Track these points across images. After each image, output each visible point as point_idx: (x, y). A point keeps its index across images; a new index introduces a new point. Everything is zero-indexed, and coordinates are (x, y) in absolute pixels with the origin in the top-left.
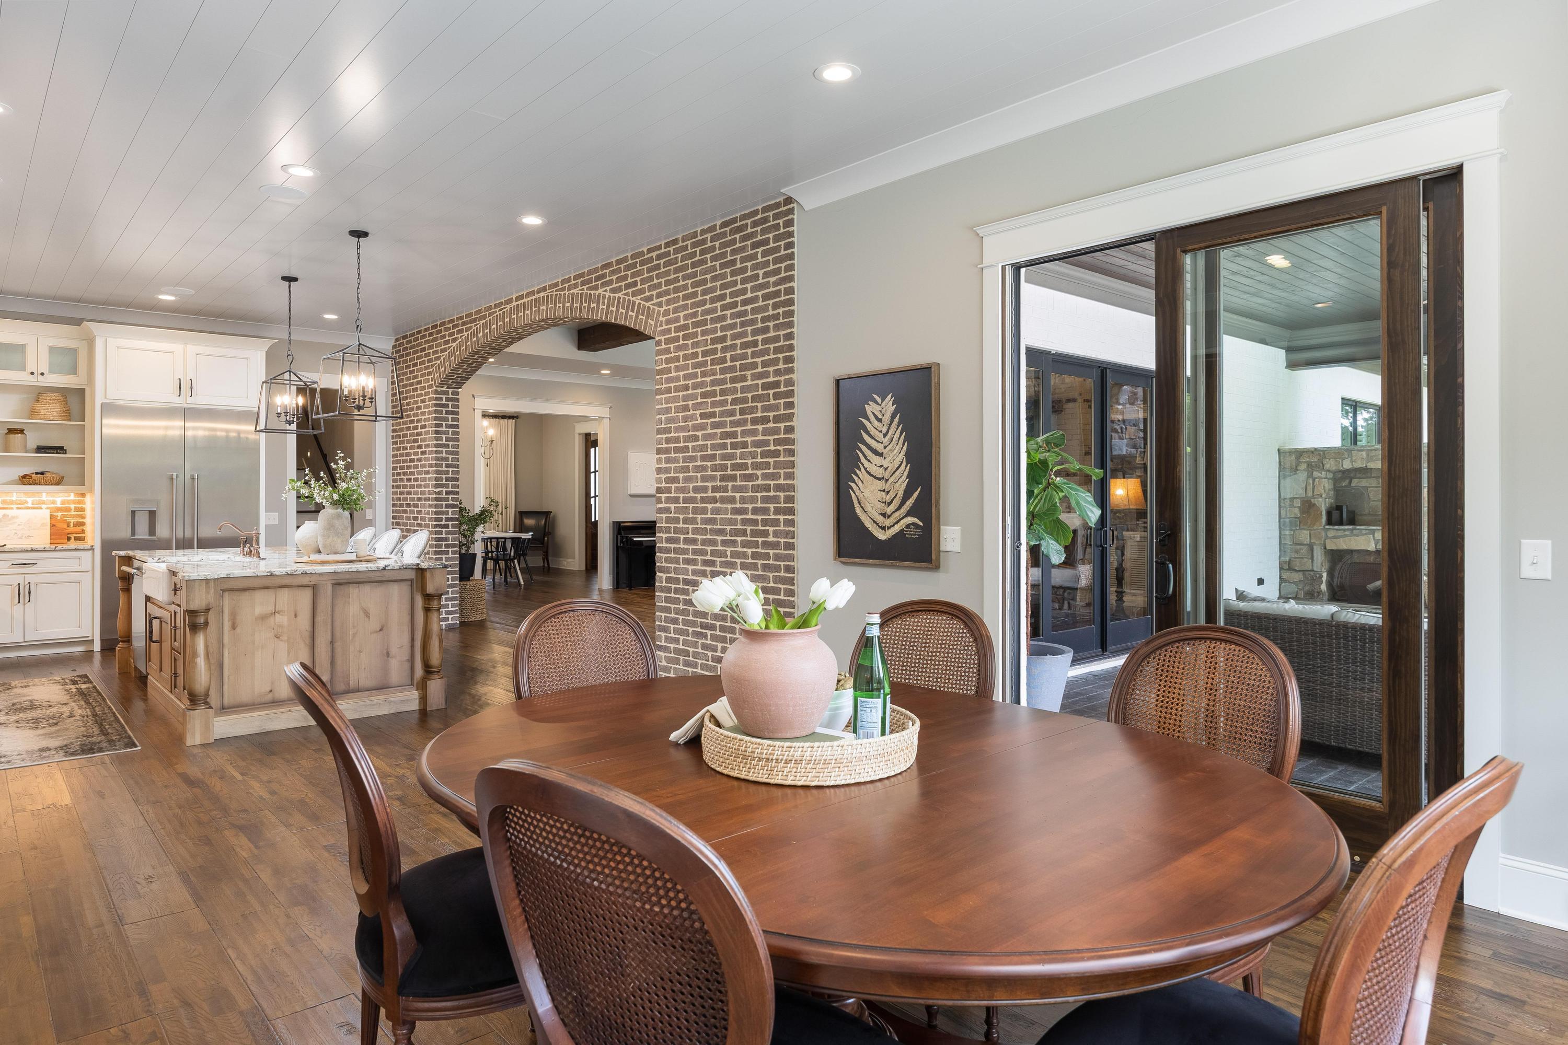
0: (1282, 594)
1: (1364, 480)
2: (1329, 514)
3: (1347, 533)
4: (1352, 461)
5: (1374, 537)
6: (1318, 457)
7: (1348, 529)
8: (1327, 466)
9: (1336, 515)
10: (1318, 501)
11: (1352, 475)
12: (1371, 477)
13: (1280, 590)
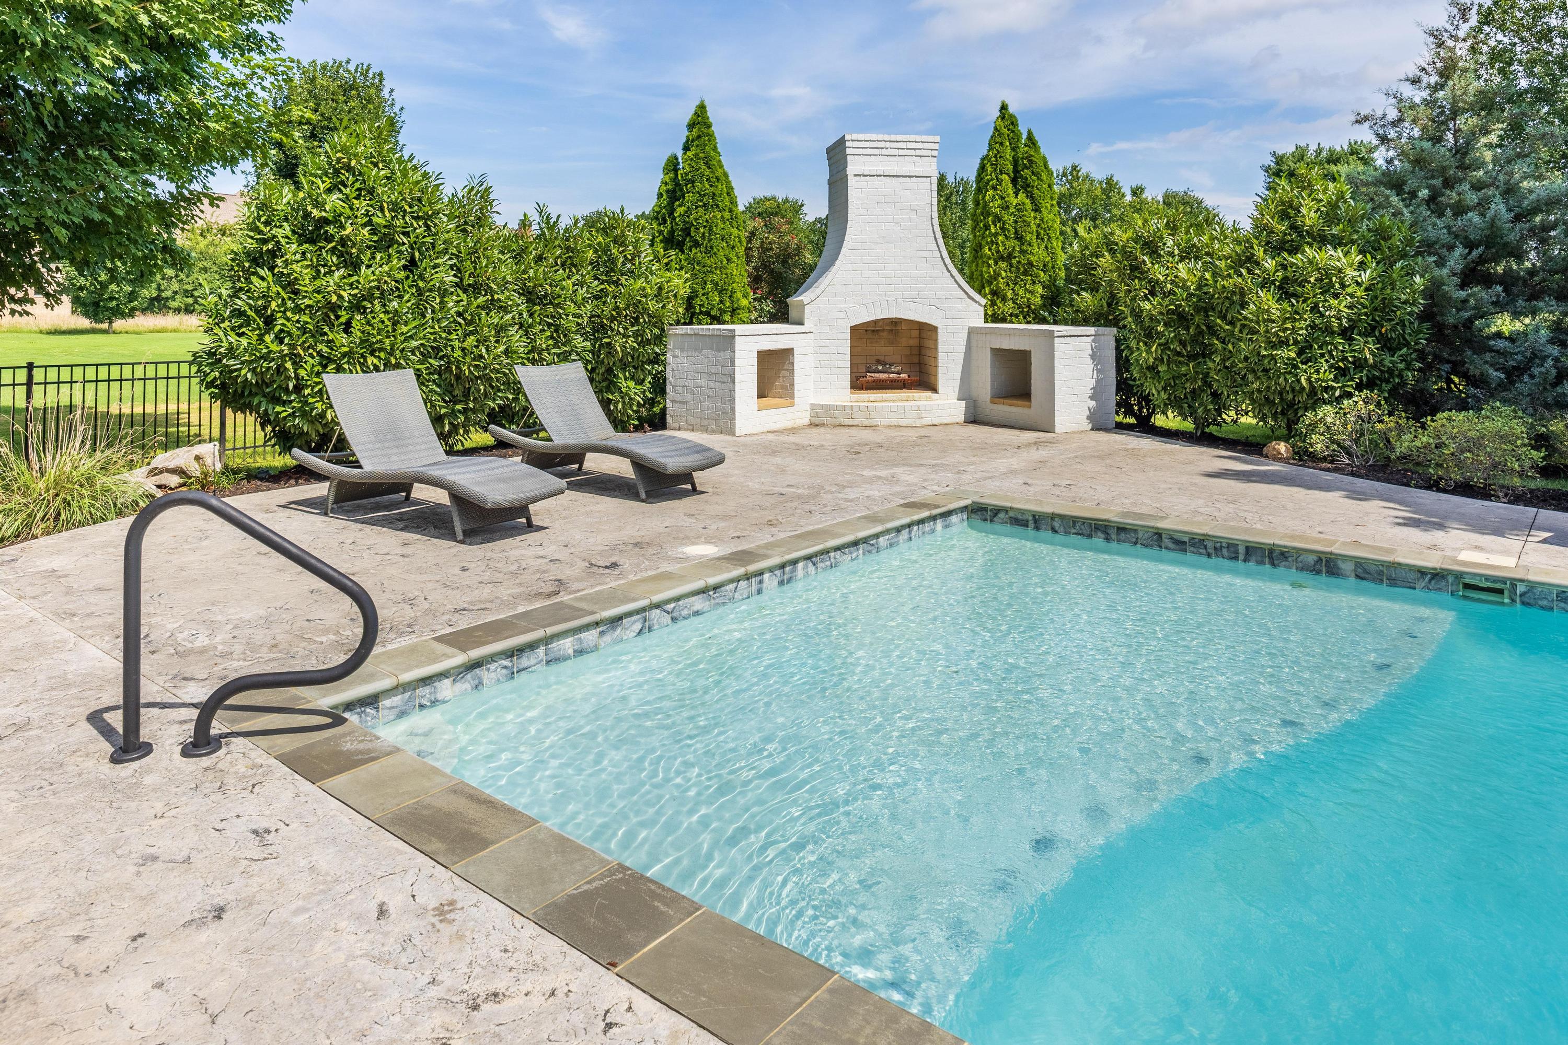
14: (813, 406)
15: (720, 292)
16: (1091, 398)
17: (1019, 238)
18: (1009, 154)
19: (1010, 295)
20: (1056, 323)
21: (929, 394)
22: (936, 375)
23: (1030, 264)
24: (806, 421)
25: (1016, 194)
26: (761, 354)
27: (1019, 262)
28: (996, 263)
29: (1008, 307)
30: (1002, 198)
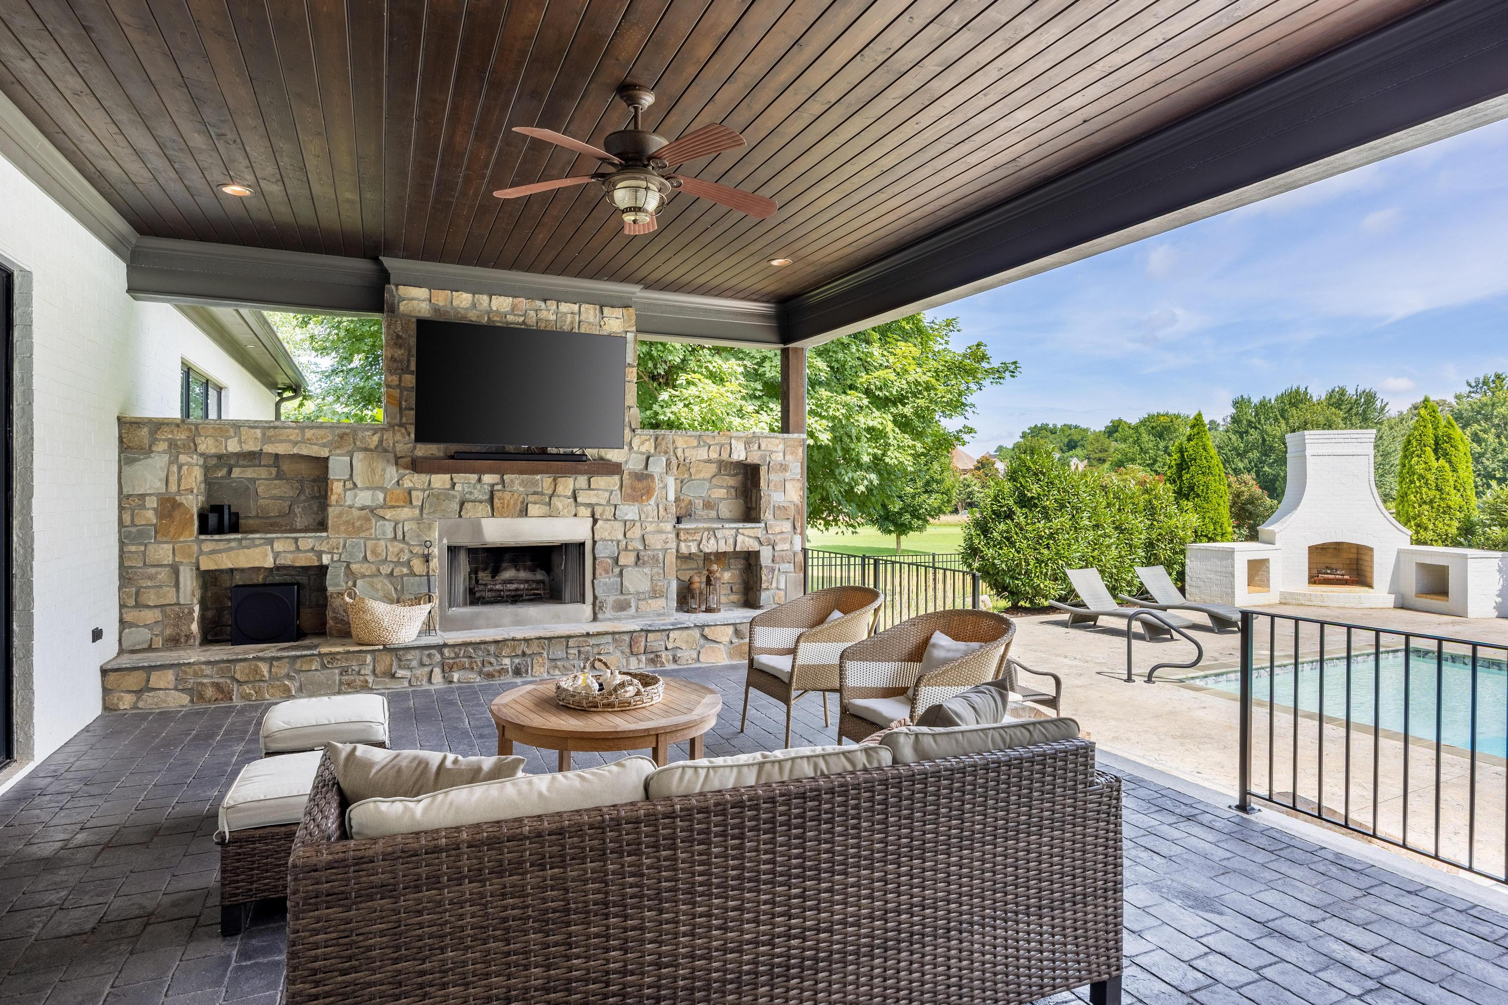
0: (124, 646)
1: (250, 470)
2: (203, 518)
3: (233, 544)
4: (240, 442)
5: (272, 548)
6: (188, 434)
7: (235, 539)
8: (202, 448)
9: (213, 519)
10: (186, 499)
11: (232, 462)
12: (260, 466)
13: (120, 640)
14: (1282, 593)
15: (1214, 524)
16: (1498, 596)
17: (1438, 489)
18: (1430, 431)
19: (1431, 526)
20: (1470, 546)
21: (1366, 589)
22: (1372, 578)
23: (1449, 507)
24: (1277, 601)
25: (1437, 459)
26: (1250, 562)
27: (1439, 506)
28: (1420, 506)
29: (1430, 535)
30: (1426, 463)
